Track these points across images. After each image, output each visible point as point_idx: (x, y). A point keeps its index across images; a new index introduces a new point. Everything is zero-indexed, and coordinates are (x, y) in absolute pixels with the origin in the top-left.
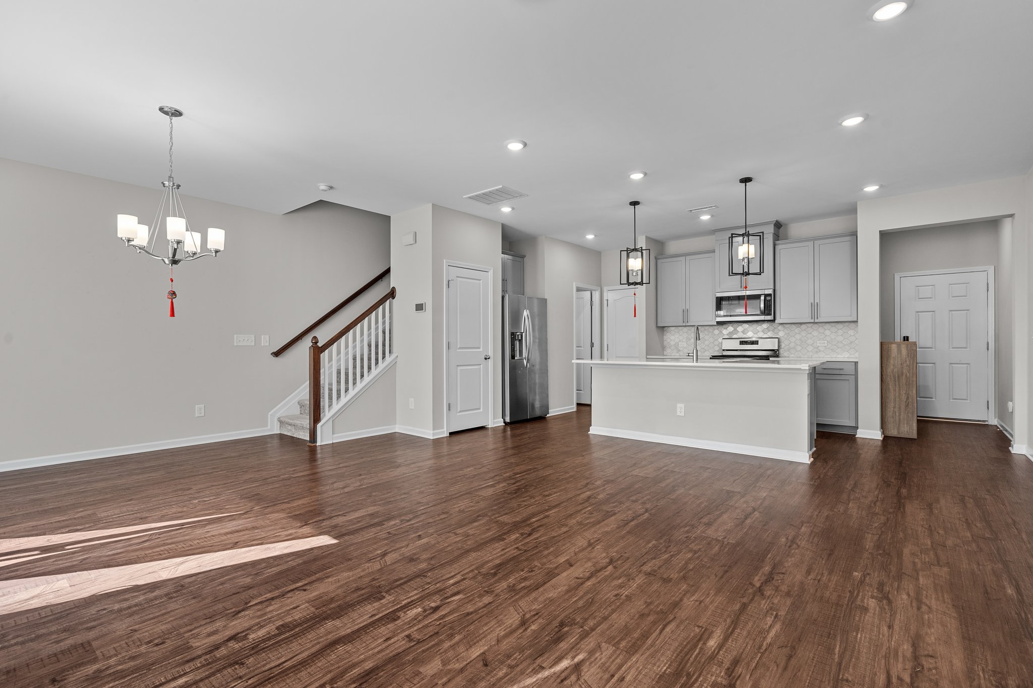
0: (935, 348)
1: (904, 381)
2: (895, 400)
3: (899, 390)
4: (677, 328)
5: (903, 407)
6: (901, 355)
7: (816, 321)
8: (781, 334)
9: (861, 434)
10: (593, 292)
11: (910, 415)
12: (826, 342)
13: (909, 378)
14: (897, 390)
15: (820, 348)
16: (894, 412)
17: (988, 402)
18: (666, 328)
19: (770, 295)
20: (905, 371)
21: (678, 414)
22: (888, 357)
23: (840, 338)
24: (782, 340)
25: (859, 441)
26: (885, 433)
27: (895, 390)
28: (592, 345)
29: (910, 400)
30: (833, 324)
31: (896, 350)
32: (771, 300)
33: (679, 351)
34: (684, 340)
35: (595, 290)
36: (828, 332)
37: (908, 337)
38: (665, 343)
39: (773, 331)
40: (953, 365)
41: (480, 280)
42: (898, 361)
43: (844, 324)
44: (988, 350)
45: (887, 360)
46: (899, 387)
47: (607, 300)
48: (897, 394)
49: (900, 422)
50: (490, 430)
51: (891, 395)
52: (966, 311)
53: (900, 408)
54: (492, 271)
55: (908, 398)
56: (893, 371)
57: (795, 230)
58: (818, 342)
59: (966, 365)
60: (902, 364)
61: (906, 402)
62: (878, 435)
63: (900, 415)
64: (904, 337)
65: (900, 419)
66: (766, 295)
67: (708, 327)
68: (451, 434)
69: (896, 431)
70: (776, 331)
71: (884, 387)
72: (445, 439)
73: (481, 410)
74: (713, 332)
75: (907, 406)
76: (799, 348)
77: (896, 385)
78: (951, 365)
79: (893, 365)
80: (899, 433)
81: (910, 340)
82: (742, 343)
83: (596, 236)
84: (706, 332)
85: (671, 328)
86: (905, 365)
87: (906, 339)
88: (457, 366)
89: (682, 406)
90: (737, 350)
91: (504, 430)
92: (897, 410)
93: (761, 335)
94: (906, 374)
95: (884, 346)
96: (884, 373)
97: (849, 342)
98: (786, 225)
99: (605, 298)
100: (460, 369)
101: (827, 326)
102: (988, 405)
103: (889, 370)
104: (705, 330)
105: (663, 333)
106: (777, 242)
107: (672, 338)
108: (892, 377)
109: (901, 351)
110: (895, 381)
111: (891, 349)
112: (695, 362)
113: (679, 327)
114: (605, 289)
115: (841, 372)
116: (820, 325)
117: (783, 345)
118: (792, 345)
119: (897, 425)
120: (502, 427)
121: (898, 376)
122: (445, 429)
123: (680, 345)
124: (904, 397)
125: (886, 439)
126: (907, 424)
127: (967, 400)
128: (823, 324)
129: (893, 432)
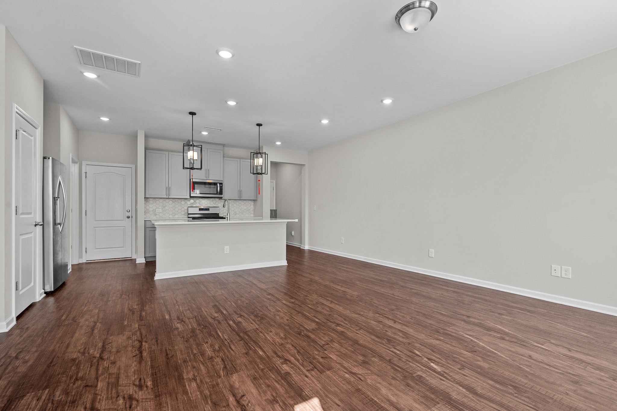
4: (154, 199)
7: (241, 199)
15: (237, 212)
18: (147, 199)
19: (222, 184)
21: (225, 252)
23: (245, 208)
33: (156, 215)
34: (160, 208)
35: (76, 163)
36: (240, 205)
41: (32, 137)
47: (86, 173)
54: (40, 129)
58: (236, 209)
66: (220, 184)
67: (178, 199)
68: (17, 319)
70: (217, 203)
73: (33, 283)
74: (181, 203)
82: (200, 210)
83: (110, 119)
84: (176, 203)
85: (150, 199)
88: (20, 235)
89: (228, 247)
90: (197, 214)
93: (212, 205)
99: (84, 171)
101: (240, 202)
104: (176, 201)
107: (151, 206)
112: (229, 221)
113: (156, 199)
114: (84, 163)
116: (237, 201)
122: (14, 315)
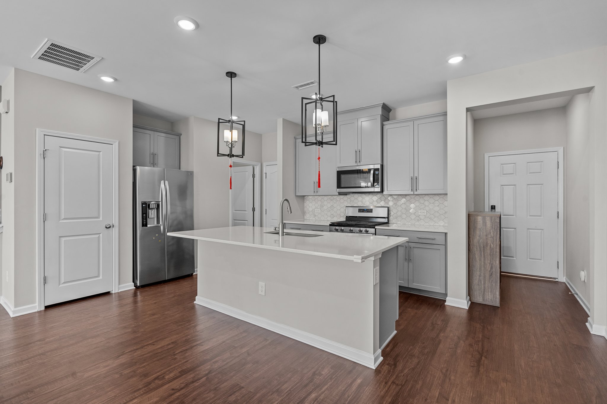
0: (516, 216)
1: (488, 251)
2: (480, 269)
3: (484, 260)
4: (313, 197)
5: (487, 275)
6: (486, 227)
7: (416, 193)
8: (391, 204)
9: (450, 302)
10: (255, 167)
11: (494, 285)
12: (425, 211)
13: (493, 248)
14: (482, 260)
15: (420, 216)
16: (480, 280)
17: (558, 262)
18: (306, 197)
19: (378, 169)
20: (489, 242)
21: (260, 293)
22: (475, 228)
23: (437, 209)
24: (391, 209)
25: (448, 309)
26: (472, 299)
27: (480, 260)
28: (254, 210)
29: (494, 270)
30: (431, 196)
31: (481, 222)
32: (379, 174)
33: (315, 216)
34: (319, 207)
35: (256, 165)
36: (427, 203)
37: (494, 206)
38: (305, 209)
39: (384, 201)
40: (530, 230)
41: (100, 152)
42: (483, 233)
43: (440, 196)
44: (558, 218)
45: (474, 231)
46: (484, 257)
47: (266, 173)
48: (483, 263)
49: (484, 290)
50: (114, 295)
51: (477, 264)
52: (541, 185)
53: (485, 277)
54: (117, 143)
55: (492, 268)
56: (479, 242)
57: (401, 113)
58: (419, 211)
59: (541, 231)
60: (486, 235)
61: (490, 271)
62: (464, 304)
63: (484, 284)
64: (492, 206)
65: (484, 287)
66: (375, 170)
67: (336, 197)
68: (47, 307)
69: (481, 298)
70: (387, 201)
71: (471, 256)
72: (37, 315)
73: (101, 277)
75: (491, 275)
76: (404, 216)
77: (481, 255)
78: (529, 230)
79: (479, 236)
80: (484, 300)
81: (497, 209)
82: (361, 211)
84: (334, 201)
85: (309, 196)
86: (489, 236)
87: (493, 208)
88: (60, 237)
90: (356, 217)
91: (135, 295)
92: (482, 278)
93: (375, 204)
94: (490, 246)
95: (471, 218)
96: (471, 243)
97: (444, 212)
98: (395, 109)
99: (264, 172)
100: (64, 240)
101: (426, 198)
102: (558, 265)
103: (475, 240)
104: (334, 198)
105: (304, 201)
106: (385, 123)
107: (310, 205)
108: (478, 247)
109: (486, 223)
110: (481, 250)
111: (477, 221)
113: (315, 197)
114: (264, 164)
115: (433, 242)
116: (421, 196)
117: (392, 213)
118: (399, 213)
119: (482, 293)
120: (133, 291)
121: (484, 247)
122: (37, 304)
123: (316, 212)
124: (488, 267)
125: (473, 305)
126: (491, 292)
127: (541, 260)
128: (424, 196)
129: (479, 299)
